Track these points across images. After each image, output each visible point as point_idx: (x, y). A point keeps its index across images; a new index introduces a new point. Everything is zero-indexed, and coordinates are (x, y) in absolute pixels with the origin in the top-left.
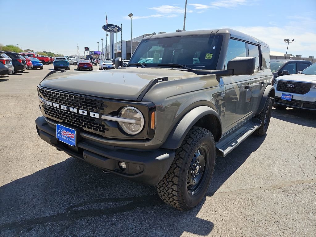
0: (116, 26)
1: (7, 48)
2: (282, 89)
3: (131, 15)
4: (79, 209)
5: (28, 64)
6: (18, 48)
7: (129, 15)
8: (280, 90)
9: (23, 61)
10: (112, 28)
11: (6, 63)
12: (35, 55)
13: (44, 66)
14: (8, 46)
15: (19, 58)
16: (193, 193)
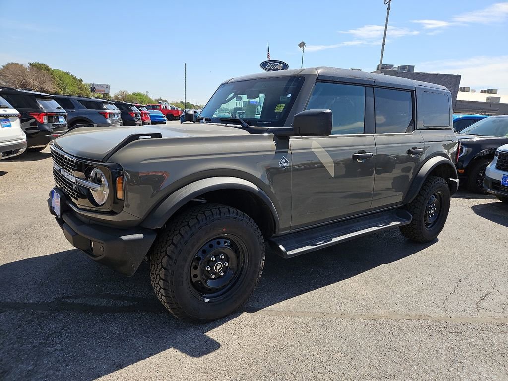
0: (280, 62)
1: (134, 96)
2: (505, 167)
3: (302, 45)
4: (69, 301)
5: (144, 118)
6: (147, 96)
7: (299, 45)
8: (502, 168)
9: (137, 114)
10: (275, 65)
11: (108, 117)
12: (162, 107)
13: (167, 122)
14: (134, 94)
15: (131, 110)
16: (207, 300)
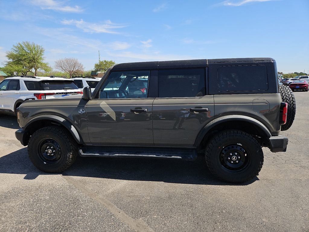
16: (45, 163)
